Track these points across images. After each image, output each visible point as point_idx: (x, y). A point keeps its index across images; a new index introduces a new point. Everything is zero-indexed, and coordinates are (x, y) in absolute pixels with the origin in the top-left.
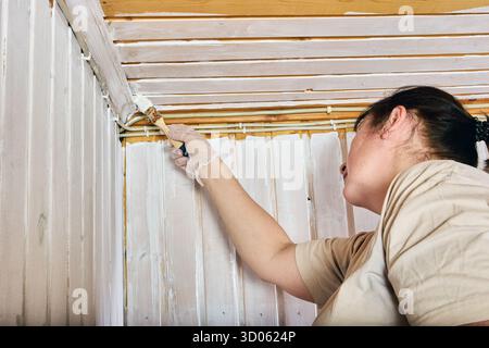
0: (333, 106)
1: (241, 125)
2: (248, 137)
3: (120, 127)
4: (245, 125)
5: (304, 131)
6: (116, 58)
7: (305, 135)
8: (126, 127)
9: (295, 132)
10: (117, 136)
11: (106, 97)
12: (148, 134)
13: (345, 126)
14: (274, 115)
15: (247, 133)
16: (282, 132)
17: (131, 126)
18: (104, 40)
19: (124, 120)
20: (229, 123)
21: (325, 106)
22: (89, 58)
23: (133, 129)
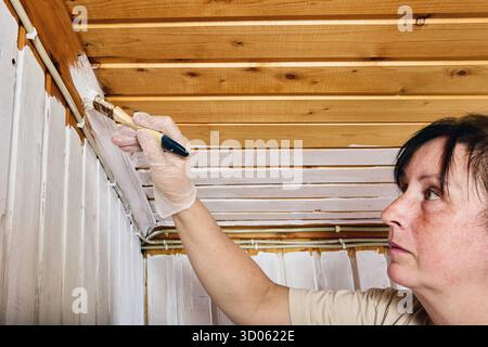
0: (341, 226)
1: (252, 241)
2: (260, 253)
3: (142, 241)
4: (257, 241)
5: (314, 249)
6: (137, 182)
7: (315, 253)
8: (147, 240)
9: (306, 250)
10: (139, 248)
11: (130, 215)
12: (167, 247)
13: (354, 246)
14: (285, 233)
15: (259, 250)
16: (292, 250)
17: (151, 239)
18: (127, 167)
19: (145, 234)
20: (241, 239)
21: (334, 226)
22: (114, 184)
23: (153, 242)
